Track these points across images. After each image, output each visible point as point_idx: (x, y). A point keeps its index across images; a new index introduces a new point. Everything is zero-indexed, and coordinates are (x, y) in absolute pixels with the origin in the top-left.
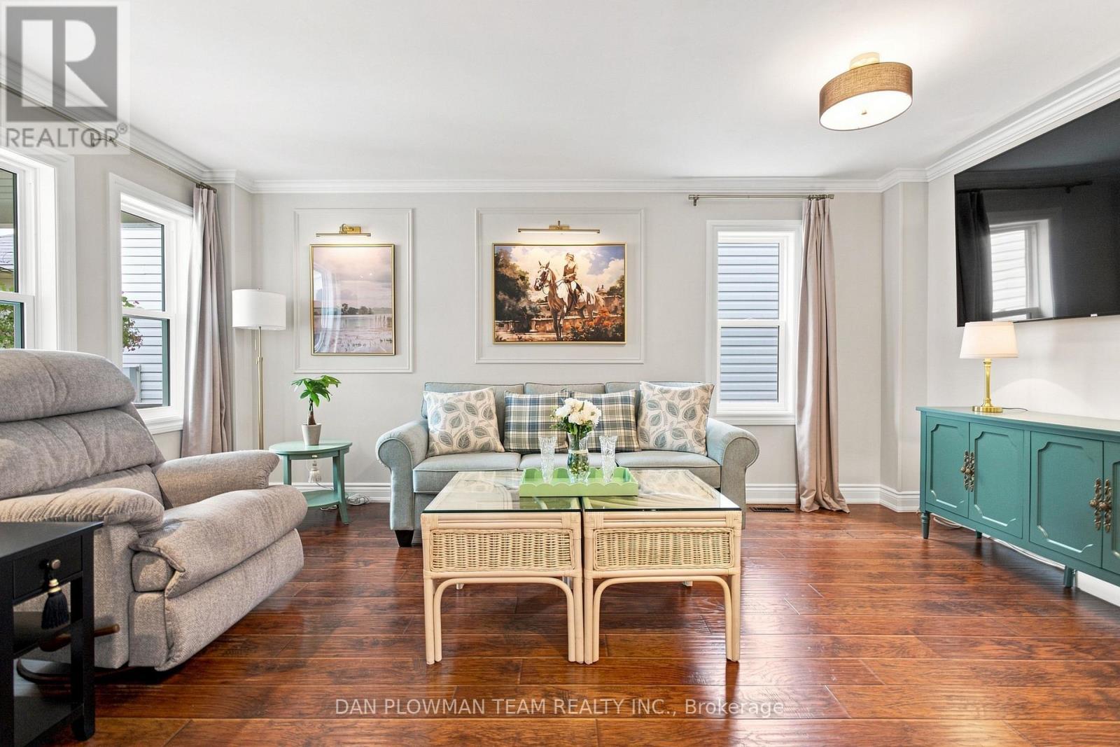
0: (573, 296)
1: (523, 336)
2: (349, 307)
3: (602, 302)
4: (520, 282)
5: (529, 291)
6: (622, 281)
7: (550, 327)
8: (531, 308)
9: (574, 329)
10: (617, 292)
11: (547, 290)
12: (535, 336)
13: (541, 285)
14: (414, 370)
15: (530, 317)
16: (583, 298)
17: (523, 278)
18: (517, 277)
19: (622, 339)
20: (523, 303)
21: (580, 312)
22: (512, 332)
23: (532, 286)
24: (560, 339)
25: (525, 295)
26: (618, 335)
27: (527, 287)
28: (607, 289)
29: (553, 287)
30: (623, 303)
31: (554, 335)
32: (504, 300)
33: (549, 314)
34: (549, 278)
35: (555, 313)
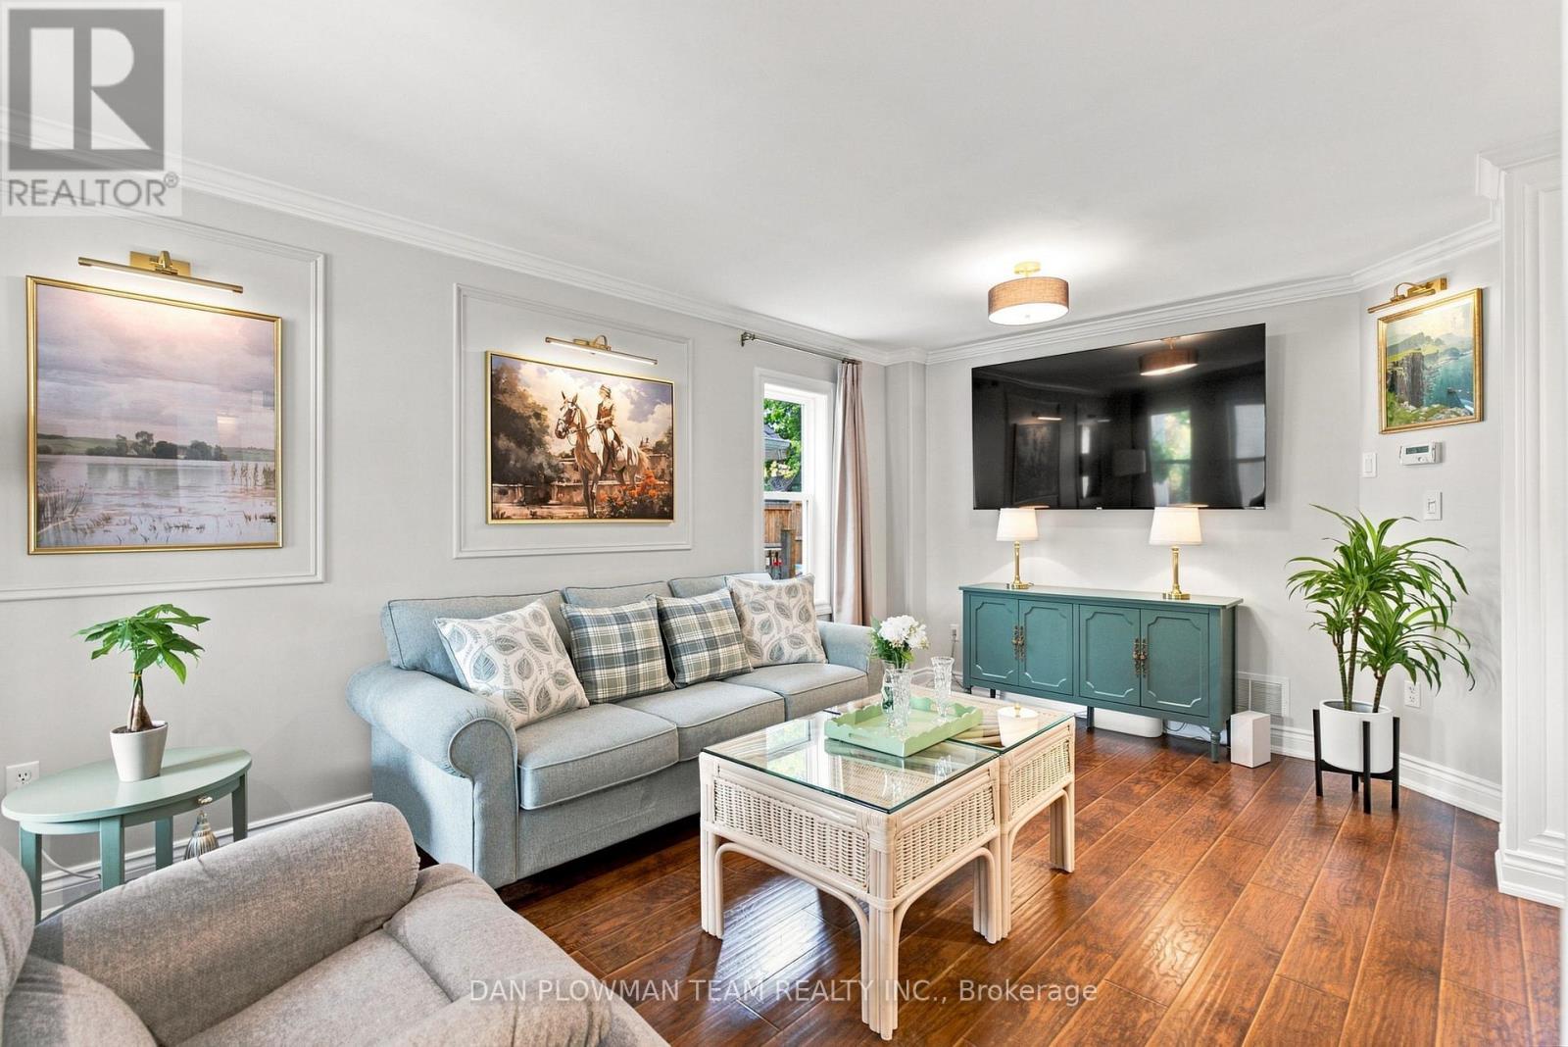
0: (610, 451)
1: (538, 511)
2: (156, 440)
3: (647, 463)
4: (533, 421)
5: (547, 438)
6: (670, 434)
7: (578, 496)
8: (550, 466)
9: (611, 500)
10: (663, 450)
11: (573, 438)
12: (557, 511)
13: (566, 430)
14: (328, 577)
15: (548, 481)
16: (622, 454)
17: (538, 416)
18: (529, 413)
19: (670, 516)
20: (538, 458)
21: (620, 473)
22: (521, 504)
23: (552, 430)
24: (592, 516)
25: (541, 444)
26: (666, 513)
27: (544, 430)
28: (652, 444)
29: (583, 434)
30: (671, 465)
31: (583, 510)
32: (508, 450)
33: (576, 476)
34: (577, 420)
35: (586, 474)
